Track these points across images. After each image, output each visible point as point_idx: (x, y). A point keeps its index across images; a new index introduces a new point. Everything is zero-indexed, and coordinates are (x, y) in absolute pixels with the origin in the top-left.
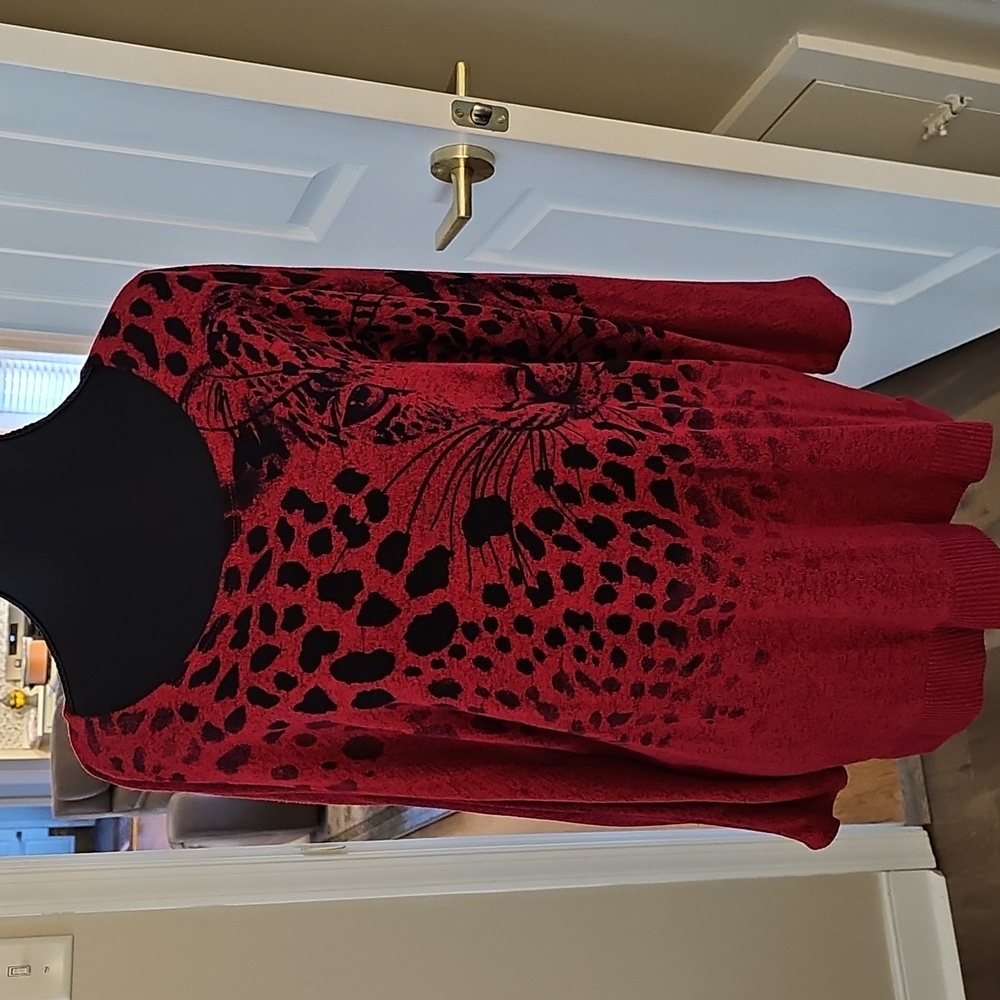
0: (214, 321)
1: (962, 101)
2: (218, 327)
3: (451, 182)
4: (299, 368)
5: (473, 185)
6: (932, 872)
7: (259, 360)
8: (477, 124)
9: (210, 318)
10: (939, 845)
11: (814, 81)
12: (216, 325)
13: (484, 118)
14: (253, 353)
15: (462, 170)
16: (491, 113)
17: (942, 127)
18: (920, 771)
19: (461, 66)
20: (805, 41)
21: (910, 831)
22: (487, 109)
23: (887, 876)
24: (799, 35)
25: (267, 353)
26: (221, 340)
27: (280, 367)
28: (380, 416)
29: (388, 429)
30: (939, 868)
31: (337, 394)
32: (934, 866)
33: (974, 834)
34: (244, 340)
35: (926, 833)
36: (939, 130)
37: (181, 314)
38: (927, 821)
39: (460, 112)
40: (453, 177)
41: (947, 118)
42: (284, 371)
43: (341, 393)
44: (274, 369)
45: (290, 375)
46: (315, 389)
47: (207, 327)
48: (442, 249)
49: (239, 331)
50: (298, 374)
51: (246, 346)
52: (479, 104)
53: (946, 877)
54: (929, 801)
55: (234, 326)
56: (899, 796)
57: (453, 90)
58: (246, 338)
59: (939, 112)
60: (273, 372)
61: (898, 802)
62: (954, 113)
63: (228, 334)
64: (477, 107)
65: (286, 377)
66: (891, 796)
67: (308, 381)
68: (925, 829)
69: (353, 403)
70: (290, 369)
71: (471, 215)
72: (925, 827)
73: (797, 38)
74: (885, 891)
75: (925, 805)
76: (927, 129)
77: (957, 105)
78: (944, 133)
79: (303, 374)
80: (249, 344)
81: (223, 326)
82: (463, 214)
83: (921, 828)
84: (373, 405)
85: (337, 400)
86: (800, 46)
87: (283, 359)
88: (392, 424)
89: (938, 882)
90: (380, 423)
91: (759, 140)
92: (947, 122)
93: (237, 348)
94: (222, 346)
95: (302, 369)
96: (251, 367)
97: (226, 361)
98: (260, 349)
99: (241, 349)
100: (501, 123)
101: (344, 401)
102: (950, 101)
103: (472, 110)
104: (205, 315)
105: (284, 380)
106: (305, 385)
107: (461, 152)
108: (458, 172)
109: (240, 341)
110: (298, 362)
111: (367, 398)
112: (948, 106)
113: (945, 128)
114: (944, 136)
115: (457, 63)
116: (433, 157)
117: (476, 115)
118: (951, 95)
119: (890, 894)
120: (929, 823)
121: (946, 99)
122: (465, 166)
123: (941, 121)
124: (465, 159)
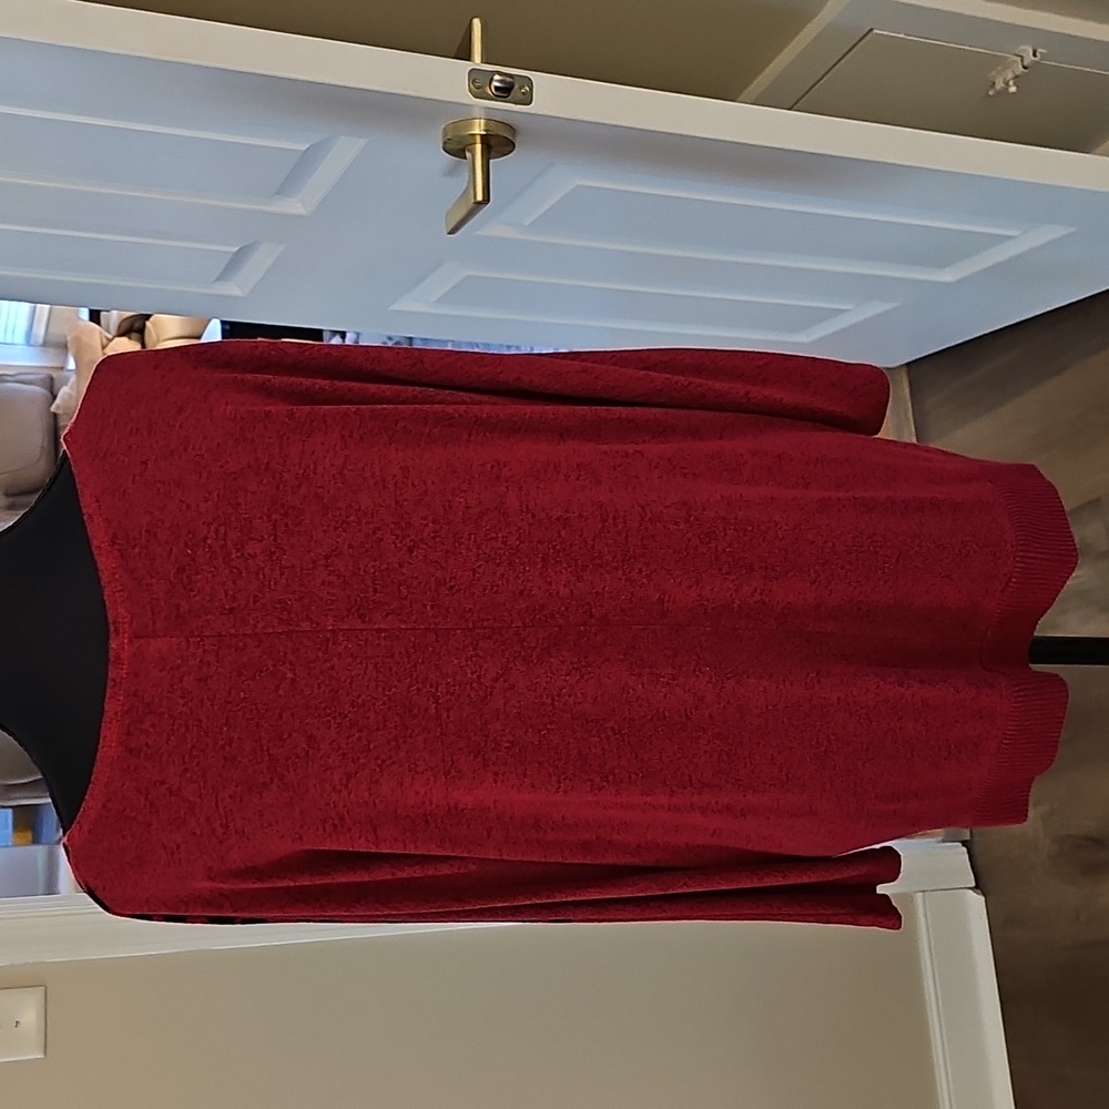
1: (1034, 55)
3: (465, 157)
5: (491, 161)
6: (971, 891)
10: (979, 863)
11: (871, 30)
13: (505, 92)
15: (478, 147)
16: (513, 85)
17: (1011, 83)
19: (477, 23)
21: (948, 847)
22: (508, 79)
23: (924, 896)
30: (978, 887)
32: (973, 884)
33: (1016, 852)
35: (965, 849)
36: (1008, 85)
38: (966, 837)
39: (478, 82)
40: (468, 153)
41: (1017, 73)
48: (454, 233)
52: (498, 73)
53: (985, 897)
57: (467, 55)
59: (1008, 66)
62: (1025, 68)
64: (497, 77)
68: (964, 845)
71: (489, 199)
72: (964, 843)
74: (922, 913)
76: (994, 84)
77: (1029, 58)
78: (1013, 89)
82: (480, 198)
83: (960, 844)
89: (978, 901)
92: (1017, 77)
100: (525, 94)
102: (1022, 54)
103: (492, 79)
107: (477, 127)
108: (475, 149)
112: (1019, 59)
113: (1015, 84)
114: (1013, 93)
115: (471, 20)
116: (445, 131)
117: (496, 88)
118: (1022, 47)
119: (926, 916)
120: (968, 838)
121: (1017, 52)
122: (482, 143)
123: (1010, 76)
124: (482, 135)
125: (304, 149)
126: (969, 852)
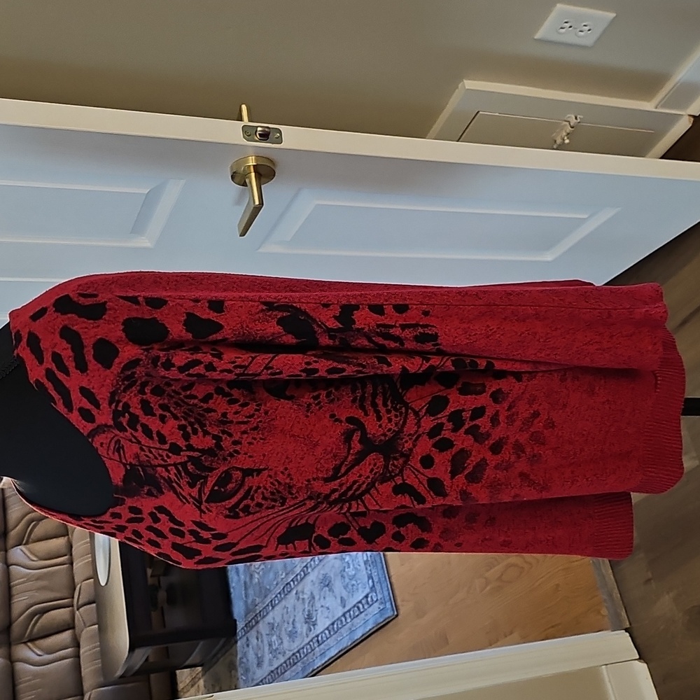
0: (119, 402)
1: (576, 118)
2: (123, 407)
3: (247, 186)
4: (181, 450)
5: (262, 186)
6: (637, 661)
7: (151, 438)
8: (260, 141)
9: (117, 398)
10: (638, 641)
11: (478, 112)
12: (121, 404)
13: (265, 136)
14: (147, 432)
15: (253, 175)
16: (269, 133)
17: (566, 138)
18: (616, 591)
19: (244, 107)
20: (469, 84)
21: (617, 634)
22: (266, 130)
23: (607, 668)
24: (465, 81)
25: (159, 433)
26: (124, 417)
27: (167, 447)
28: (234, 500)
29: (237, 510)
30: (641, 658)
31: (206, 478)
32: (638, 657)
33: (662, 627)
34: (144, 421)
35: (628, 634)
36: (564, 140)
37: (93, 388)
38: (627, 625)
39: (248, 133)
40: (247, 181)
41: (568, 131)
42: (169, 450)
43: (209, 478)
44: (162, 447)
45: (173, 454)
46: (191, 470)
47: (114, 404)
48: (244, 235)
49: (139, 412)
50: (180, 455)
51: (144, 426)
52: (260, 127)
53: (646, 663)
54: (626, 611)
55: (136, 408)
56: (604, 611)
57: (240, 119)
58: (144, 419)
59: (563, 128)
60: (161, 449)
61: (603, 616)
62: (572, 127)
63: (130, 414)
64: (259, 129)
65: (170, 455)
66: (599, 612)
67: (186, 463)
68: (626, 631)
69: (216, 488)
70: (175, 449)
71: (263, 204)
72: (627, 630)
73: (464, 83)
74: (607, 679)
75: (623, 613)
76: (555, 141)
77: (573, 121)
78: (567, 141)
79: (184, 456)
80: (145, 424)
81: (126, 406)
82: (257, 203)
83: (624, 631)
84: (230, 491)
85: (206, 482)
86: (467, 88)
87: (170, 440)
88: (241, 506)
89: (642, 668)
90: (233, 506)
91: (458, 141)
92: (568, 134)
93: (136, 426)
94: (124, 421)
95: (185, 451)
96: (144, 440)
97: (126, 431)
98: (154, 430)
99: (139, 428)
100: (277, 138)
101: (210, 483)
102: (568, 119)
103: (256, 131)
104: (113, 394)
105: (168, 457)
106: (184, 465)
107: (251, 161)
108: (251, 176)
109: (138, 421)
110: (182, 443)
111: (228, 484)
112: (568, 123)
113: (568, 138)
114: (568, 144)
115: (241, 106)
116: (232, 167)
117: (259, 134)
118: (568, 115)
119: (610, 681)
120: (628, 626)
121: (565, 119)
122: (255, 172)
123: (565, 134)
124: (254, 166)
125: (147, 192)
126: (630, 636)
